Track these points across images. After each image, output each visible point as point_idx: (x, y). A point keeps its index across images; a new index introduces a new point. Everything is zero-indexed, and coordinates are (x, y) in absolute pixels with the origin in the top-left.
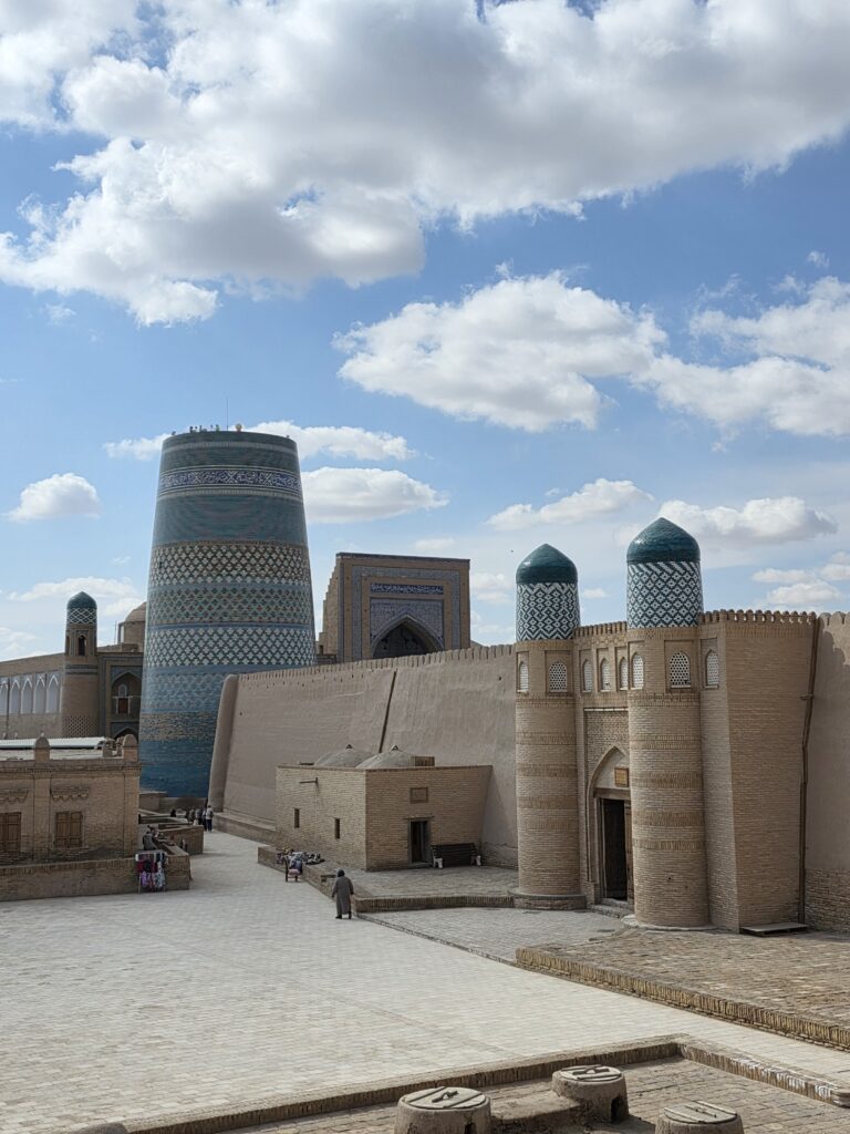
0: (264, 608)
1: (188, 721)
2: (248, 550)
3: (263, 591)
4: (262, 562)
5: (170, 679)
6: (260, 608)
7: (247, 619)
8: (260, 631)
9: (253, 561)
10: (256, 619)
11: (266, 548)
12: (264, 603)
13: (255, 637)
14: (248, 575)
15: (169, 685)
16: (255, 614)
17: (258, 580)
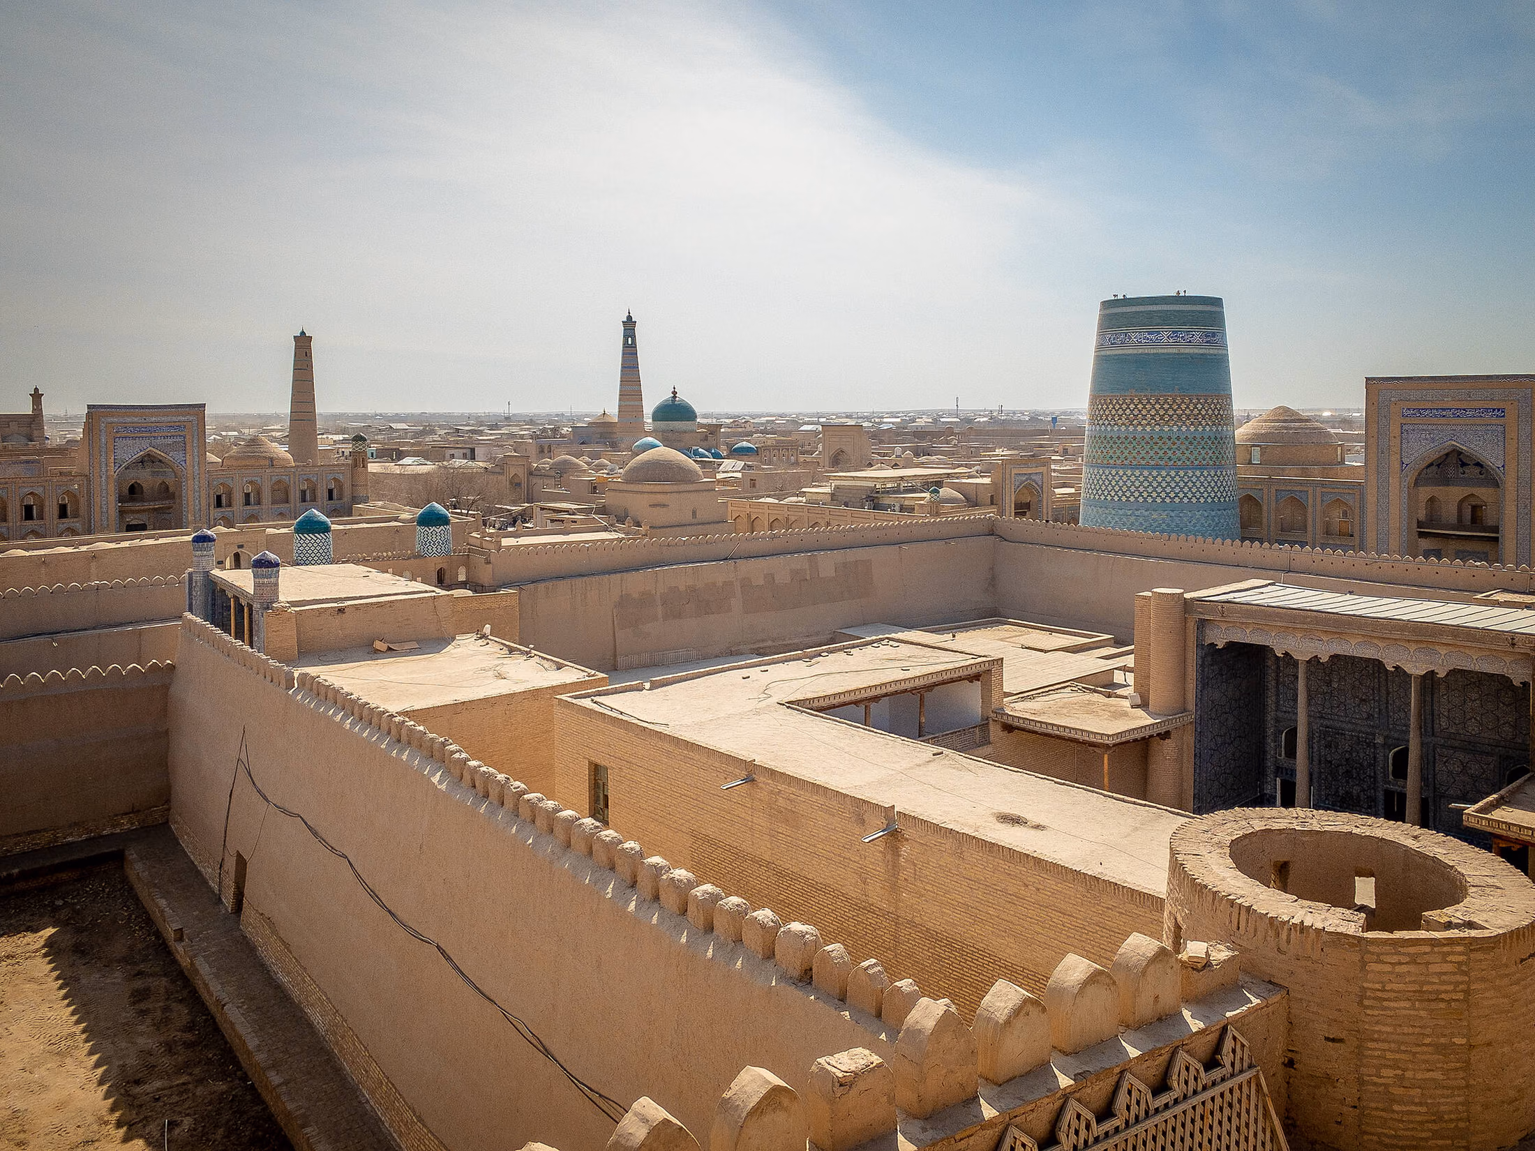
0: (1118, 452)
2: (1111, 403)
3: (1119, 438)
4: (1120, 412)
6: (1115, 452)
7: (1105, 462)
8: (1114, 472)
9: (1113, 412)
10: (1111, 462)
11: (1124, 400)
12: (1119, 448)
13: (1110, 477)
14: (1109, 424)
16: (1111, 457)
17: (1116, 428)
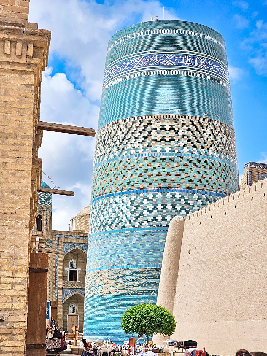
1: (128, 277)
5: (112, 241)
15: (112, 246)
